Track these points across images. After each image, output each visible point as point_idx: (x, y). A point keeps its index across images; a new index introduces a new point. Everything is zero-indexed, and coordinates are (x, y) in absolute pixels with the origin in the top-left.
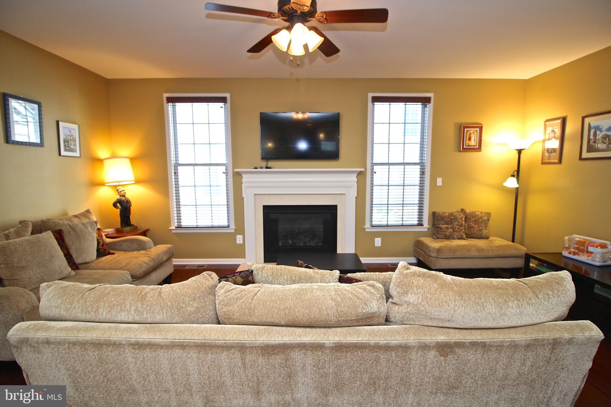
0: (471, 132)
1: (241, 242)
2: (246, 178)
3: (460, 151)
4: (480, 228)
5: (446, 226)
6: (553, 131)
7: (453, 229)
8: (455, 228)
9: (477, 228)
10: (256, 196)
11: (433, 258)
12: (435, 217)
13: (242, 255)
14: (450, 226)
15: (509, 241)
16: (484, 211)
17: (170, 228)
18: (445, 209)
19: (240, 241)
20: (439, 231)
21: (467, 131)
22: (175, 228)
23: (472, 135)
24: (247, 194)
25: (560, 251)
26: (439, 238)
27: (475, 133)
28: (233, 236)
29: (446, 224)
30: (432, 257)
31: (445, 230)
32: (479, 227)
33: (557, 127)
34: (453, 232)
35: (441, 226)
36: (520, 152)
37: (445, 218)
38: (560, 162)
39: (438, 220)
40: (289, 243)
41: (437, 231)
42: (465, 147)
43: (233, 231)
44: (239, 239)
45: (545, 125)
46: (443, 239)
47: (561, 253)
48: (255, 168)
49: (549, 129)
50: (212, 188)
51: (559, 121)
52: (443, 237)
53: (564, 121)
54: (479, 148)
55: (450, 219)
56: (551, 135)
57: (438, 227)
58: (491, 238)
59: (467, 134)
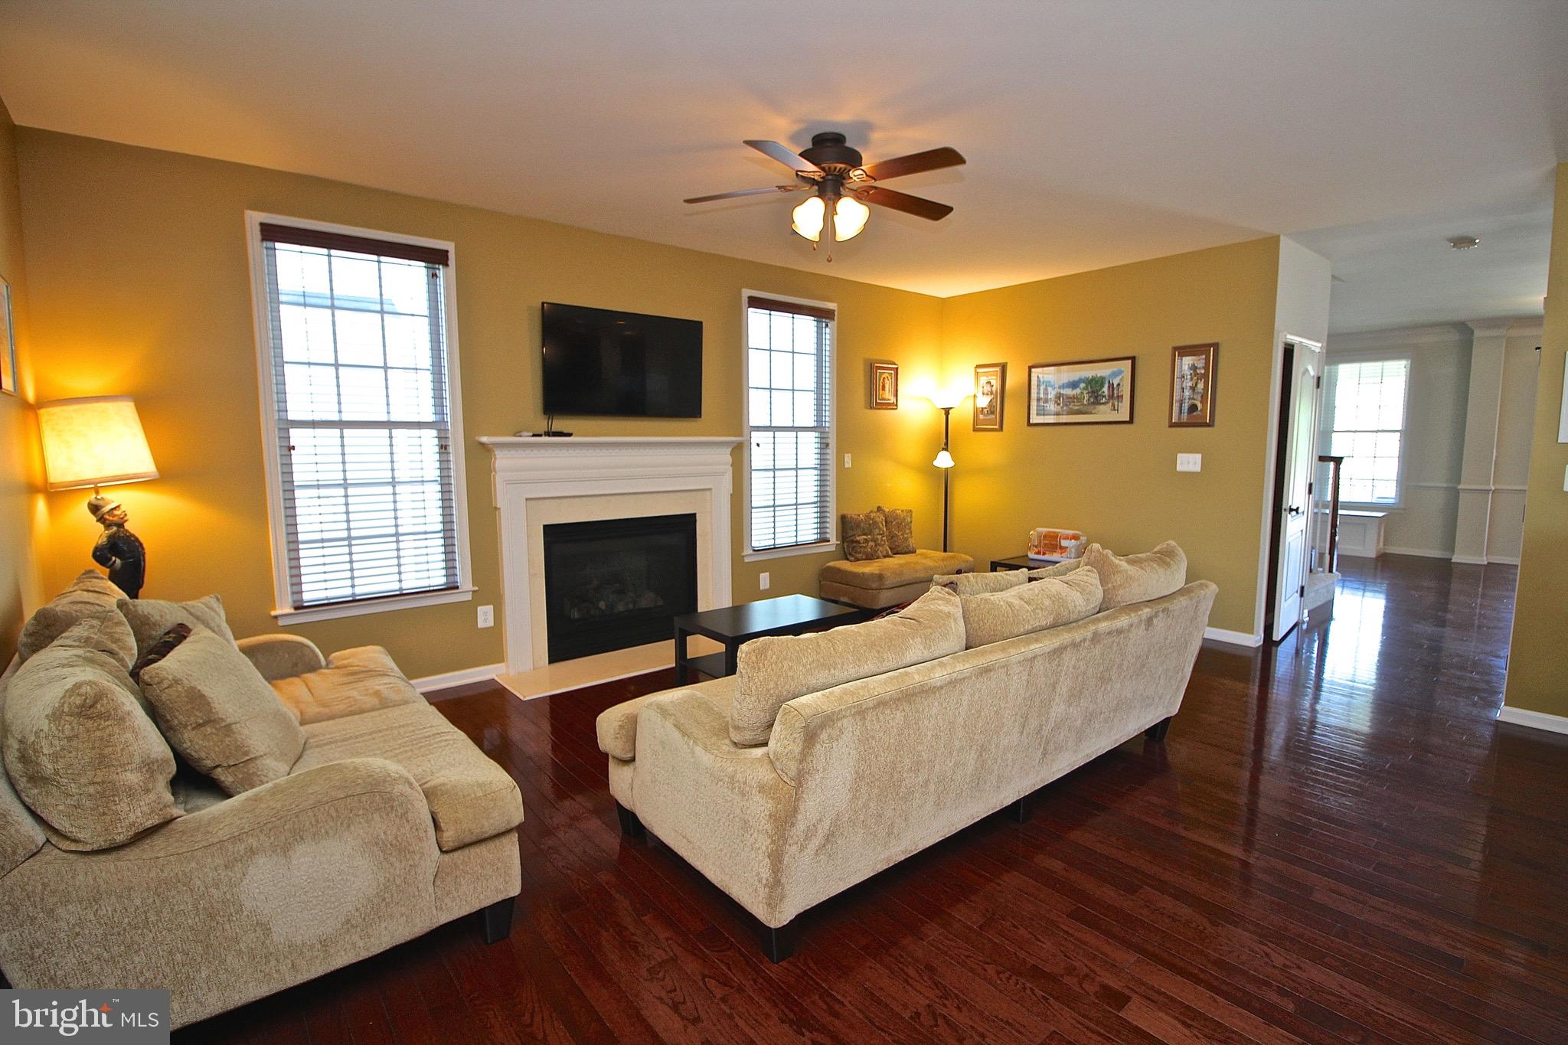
0: (885, 375)
1: (491, 623)
2: (503, 461)
3: (871, 408)
4: (905, 536)
5: (865, 537)
6: (989, 383)
7: (875, 540)
8: (877, 539)
9: (901, 537)
10: (529, 502)
11: (874, 591)
12: (846, 524)
13: (496, 655)
14: (869, 537)
15: (941, 551)
16: (904, 508)
17: (273, 613)
18: (859, 510)
19: (486, 620)
20: (855, 547)
21: (881, 374)
22: (292, 611)
23: (886, 381)
24: (507, 498)
25: (1025, 554)
26: (858, 560)
27: (889, 378)
28: (468, 610)
29: (864, 535)
30: (873, 589)
31: (864, 545)
32: (903, 535)
33: (994, 377)
34: (875, 546)
35: (858, 538)
36: (947, 411)
37: (862, 525)
38: (1001, 428)
39: (852, 529)
40: (600, 609)
41: (854, 547)
42: (878, 401)
43: (469, 597)
44: (485, 616)
45: (977, 374)
46: (864, 560)
47: (1027, 556)
48: (534, 435)
49: (983, 380)
50: (398, 489)
51: (998, 369)
52: (864, 557)
53: (1004, 368)
54: (894, 406)
55: (869, 526)
56: (985, 388)
57: (853, 541)
58: (917, 552)
59: (880, 379)
